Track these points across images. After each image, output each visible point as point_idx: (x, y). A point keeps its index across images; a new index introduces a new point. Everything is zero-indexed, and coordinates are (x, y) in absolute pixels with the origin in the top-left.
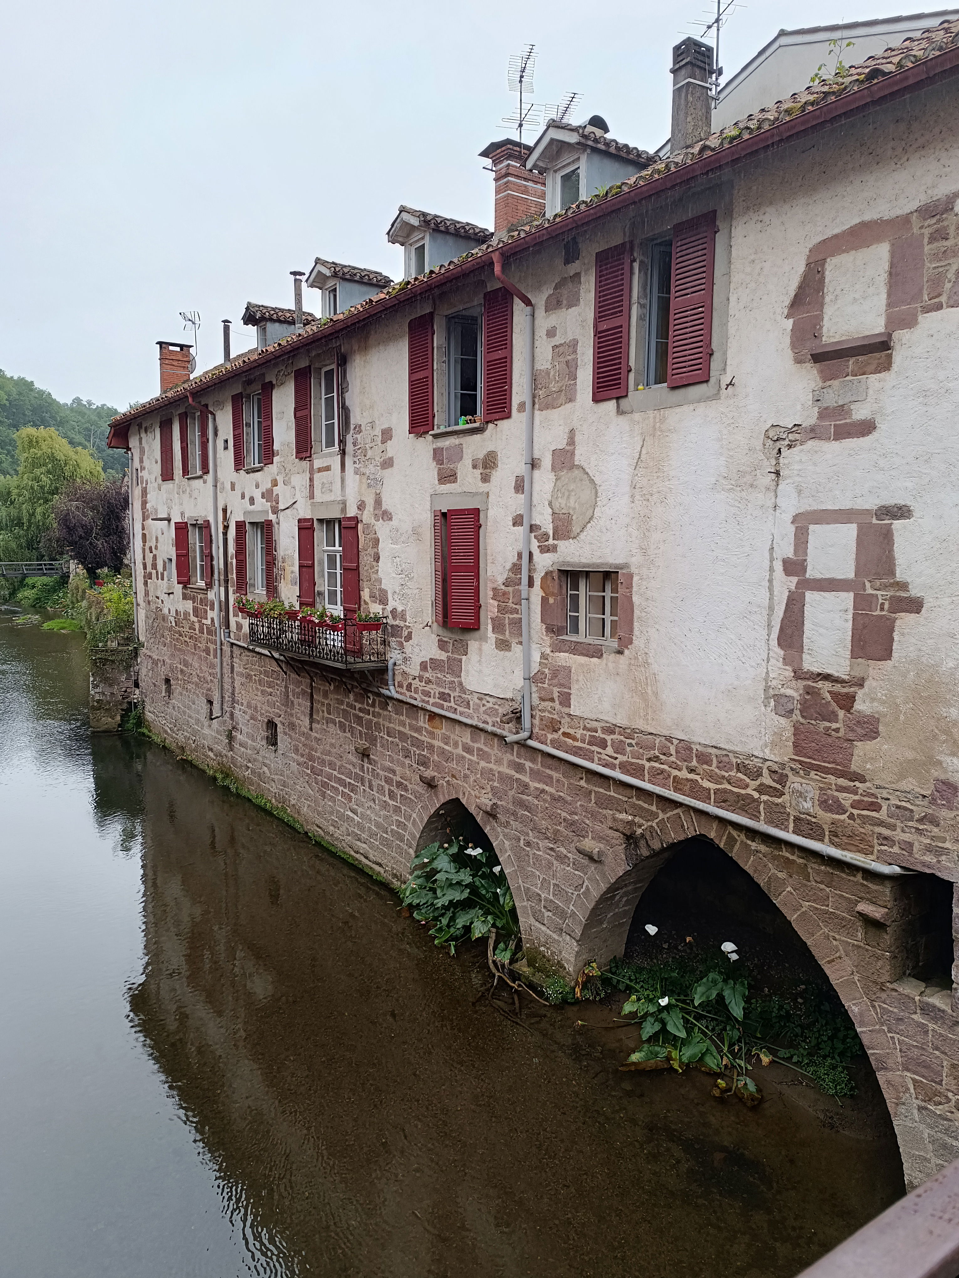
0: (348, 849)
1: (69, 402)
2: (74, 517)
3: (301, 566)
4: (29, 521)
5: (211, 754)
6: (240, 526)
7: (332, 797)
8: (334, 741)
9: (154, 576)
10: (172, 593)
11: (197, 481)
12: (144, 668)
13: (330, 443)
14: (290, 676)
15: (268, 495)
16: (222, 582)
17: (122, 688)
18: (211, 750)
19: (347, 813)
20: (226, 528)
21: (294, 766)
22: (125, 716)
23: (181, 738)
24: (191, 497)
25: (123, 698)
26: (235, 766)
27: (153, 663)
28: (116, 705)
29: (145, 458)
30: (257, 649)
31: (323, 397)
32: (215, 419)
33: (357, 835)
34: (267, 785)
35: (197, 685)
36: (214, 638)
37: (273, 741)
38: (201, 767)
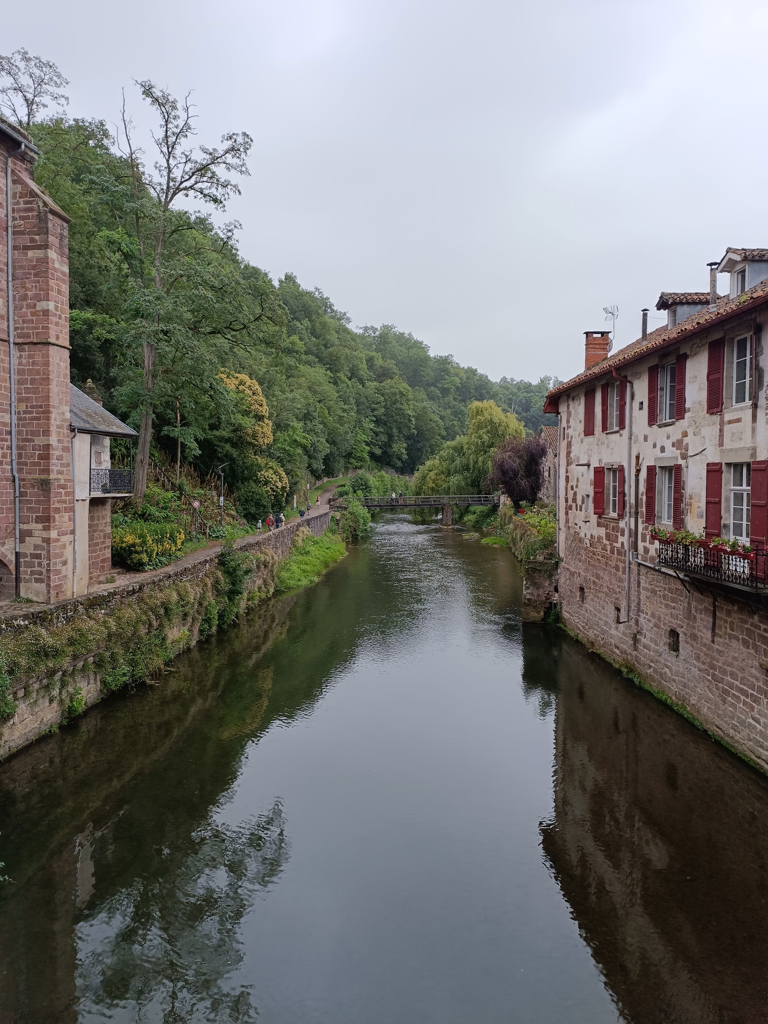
0: (749, 753)
1: (498, 381)
2: (507, 464)
3: (708, 503)
4: (474, 466)
5: (617, 651)
6: (651, 470)
7: (733, 703)
8: (736, 655)
9: (574, 508)
10: (589, 521)
11: (614, 435)
12: (562, 578)
13: (740, 398)
14: (693, 594)
15: (678, 444)
16: (633, 514)
17: (545, 591)
18: (617, 647)
19: (748, 720)
20: (638, 471)
21: (695, 671)
22: (547, 613)
23: (591, 634)
24: (608, 447)
25: (546, 599)
26: (639, 663)
27: (570, 574)
28: (541, 604)
29: (571, 419)
30: (663, 570)
31: (735, 361)
32: (632, 387)
33: (759, 742)
34: (668, 684)
35: (607, 594)
36: (623, 558)
37: (675, 647)
38: (608, 660)
